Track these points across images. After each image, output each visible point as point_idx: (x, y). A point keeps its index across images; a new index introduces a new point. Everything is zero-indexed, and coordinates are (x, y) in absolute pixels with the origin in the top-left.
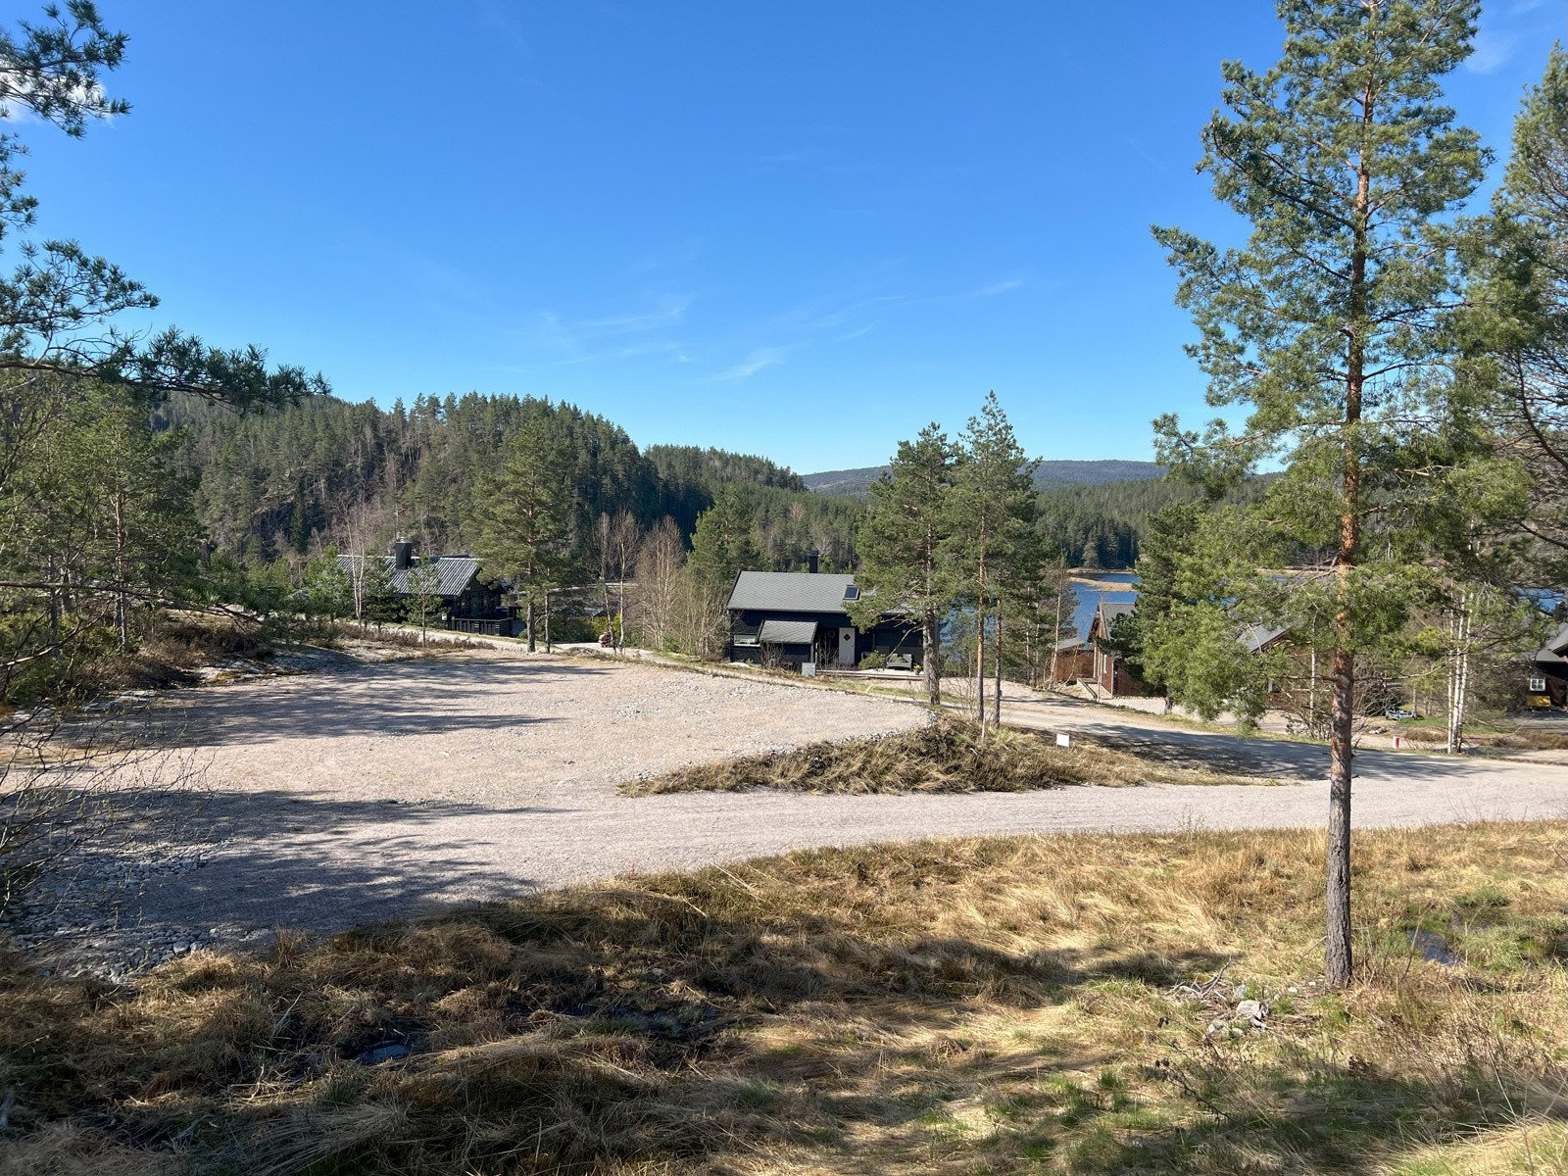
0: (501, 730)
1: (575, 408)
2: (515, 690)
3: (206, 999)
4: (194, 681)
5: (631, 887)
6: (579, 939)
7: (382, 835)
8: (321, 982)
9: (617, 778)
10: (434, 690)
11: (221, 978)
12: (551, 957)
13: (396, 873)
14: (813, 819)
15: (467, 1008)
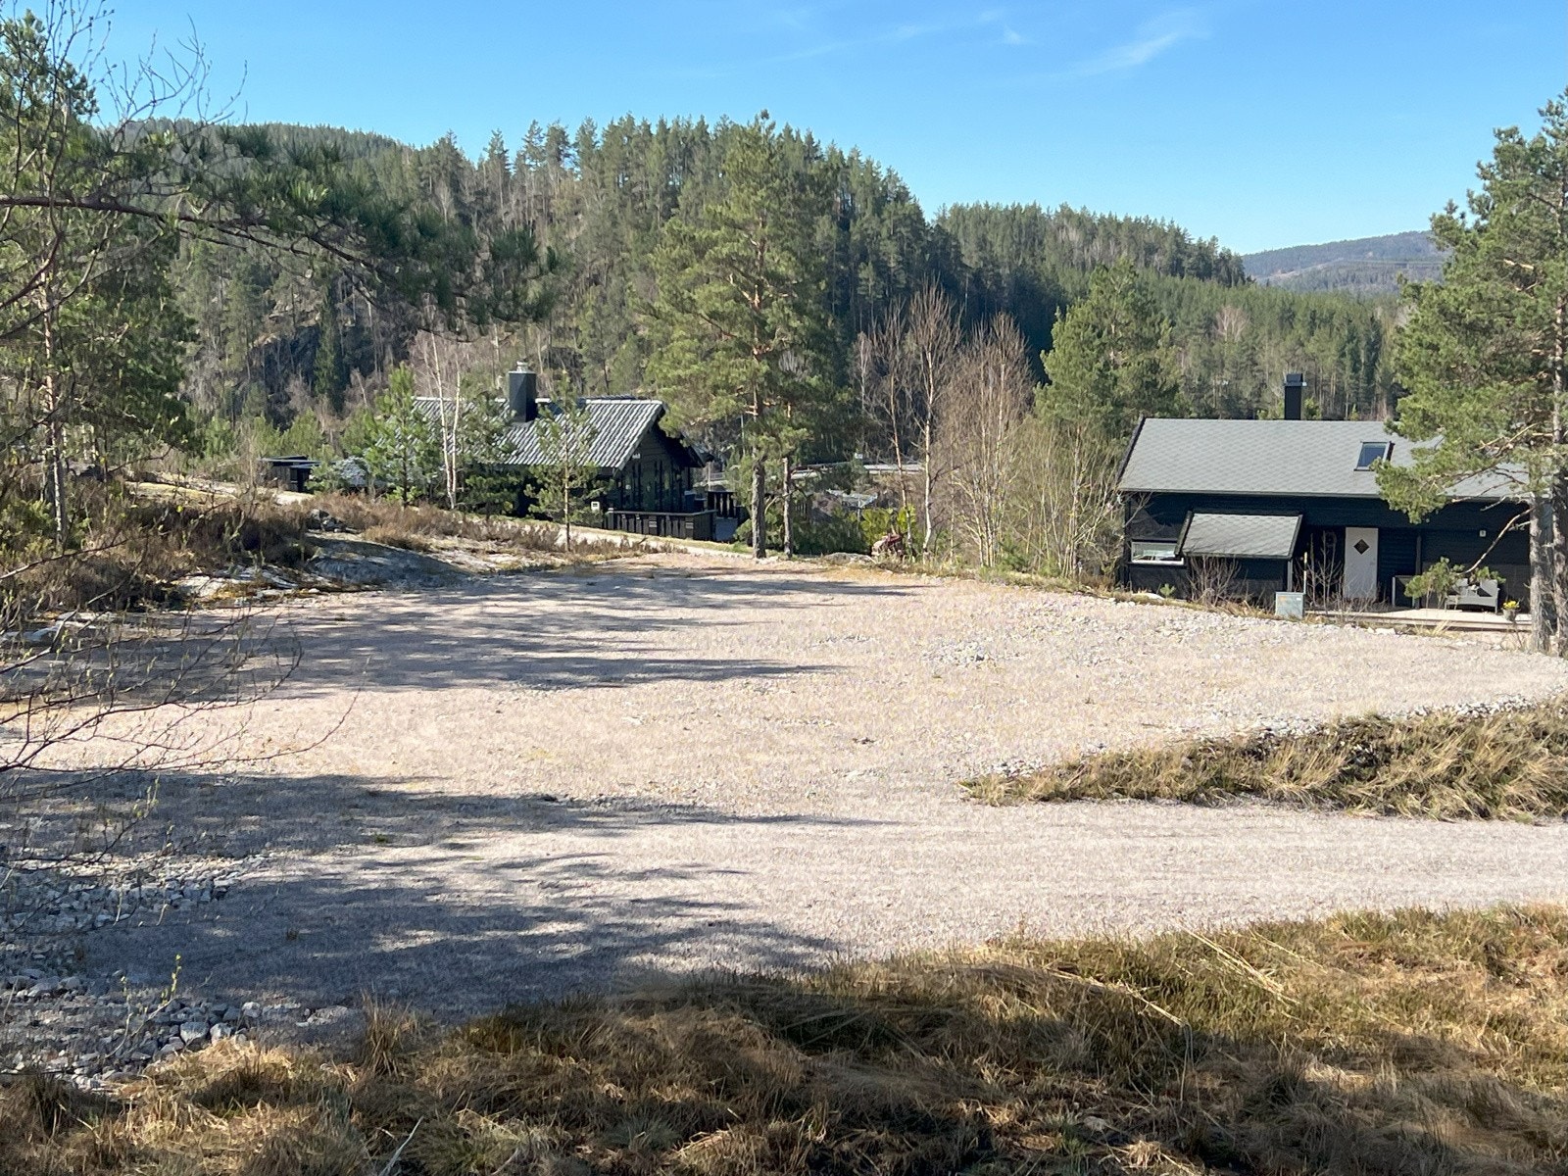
0: (728, 683)
1: (810, 139)
2: (743, 619)
3: (248, 1123)
4: (179, 599)
5: (1022, 961)
6: (934, 1050)
7: (538, 852)
8: (452, 1103)
9: (960, 769)
10: (598, 617)
11: (271, 1086)
12: (882, 1081)
13: (573, 918)
14: (1368, 860)
15: (732, 1165)
